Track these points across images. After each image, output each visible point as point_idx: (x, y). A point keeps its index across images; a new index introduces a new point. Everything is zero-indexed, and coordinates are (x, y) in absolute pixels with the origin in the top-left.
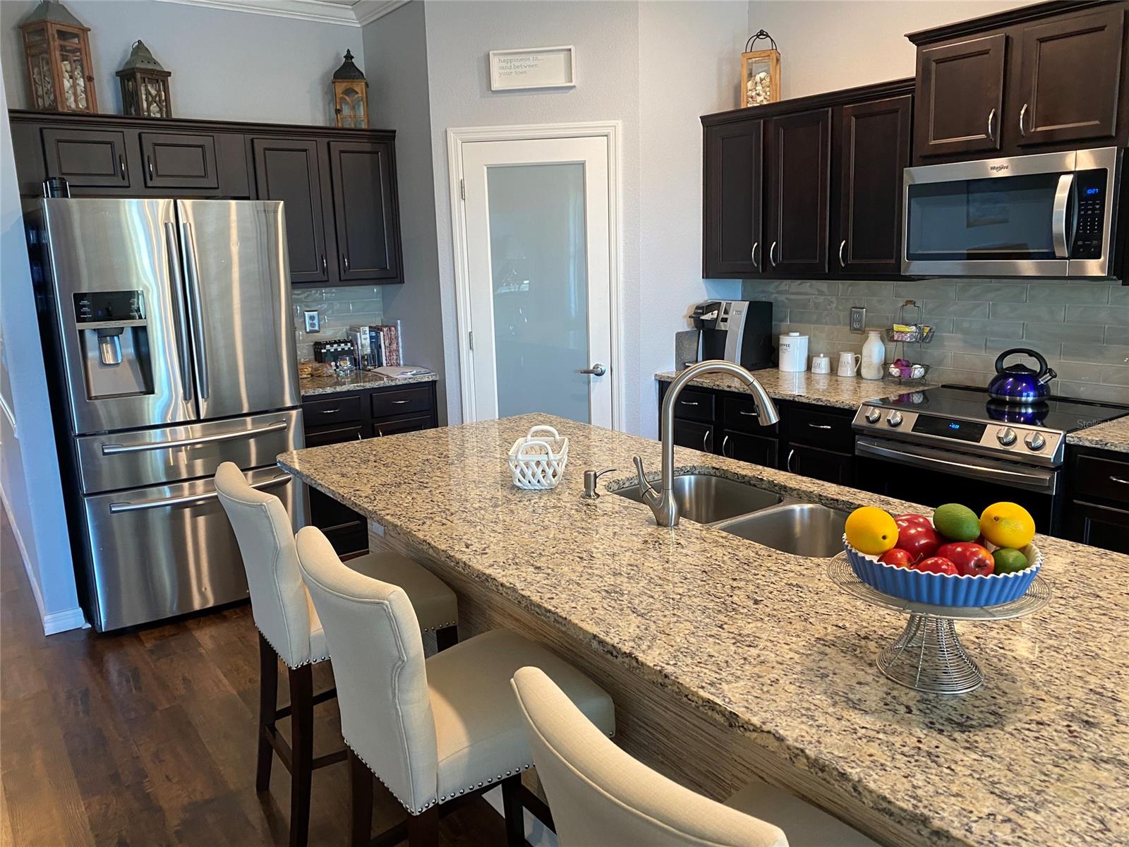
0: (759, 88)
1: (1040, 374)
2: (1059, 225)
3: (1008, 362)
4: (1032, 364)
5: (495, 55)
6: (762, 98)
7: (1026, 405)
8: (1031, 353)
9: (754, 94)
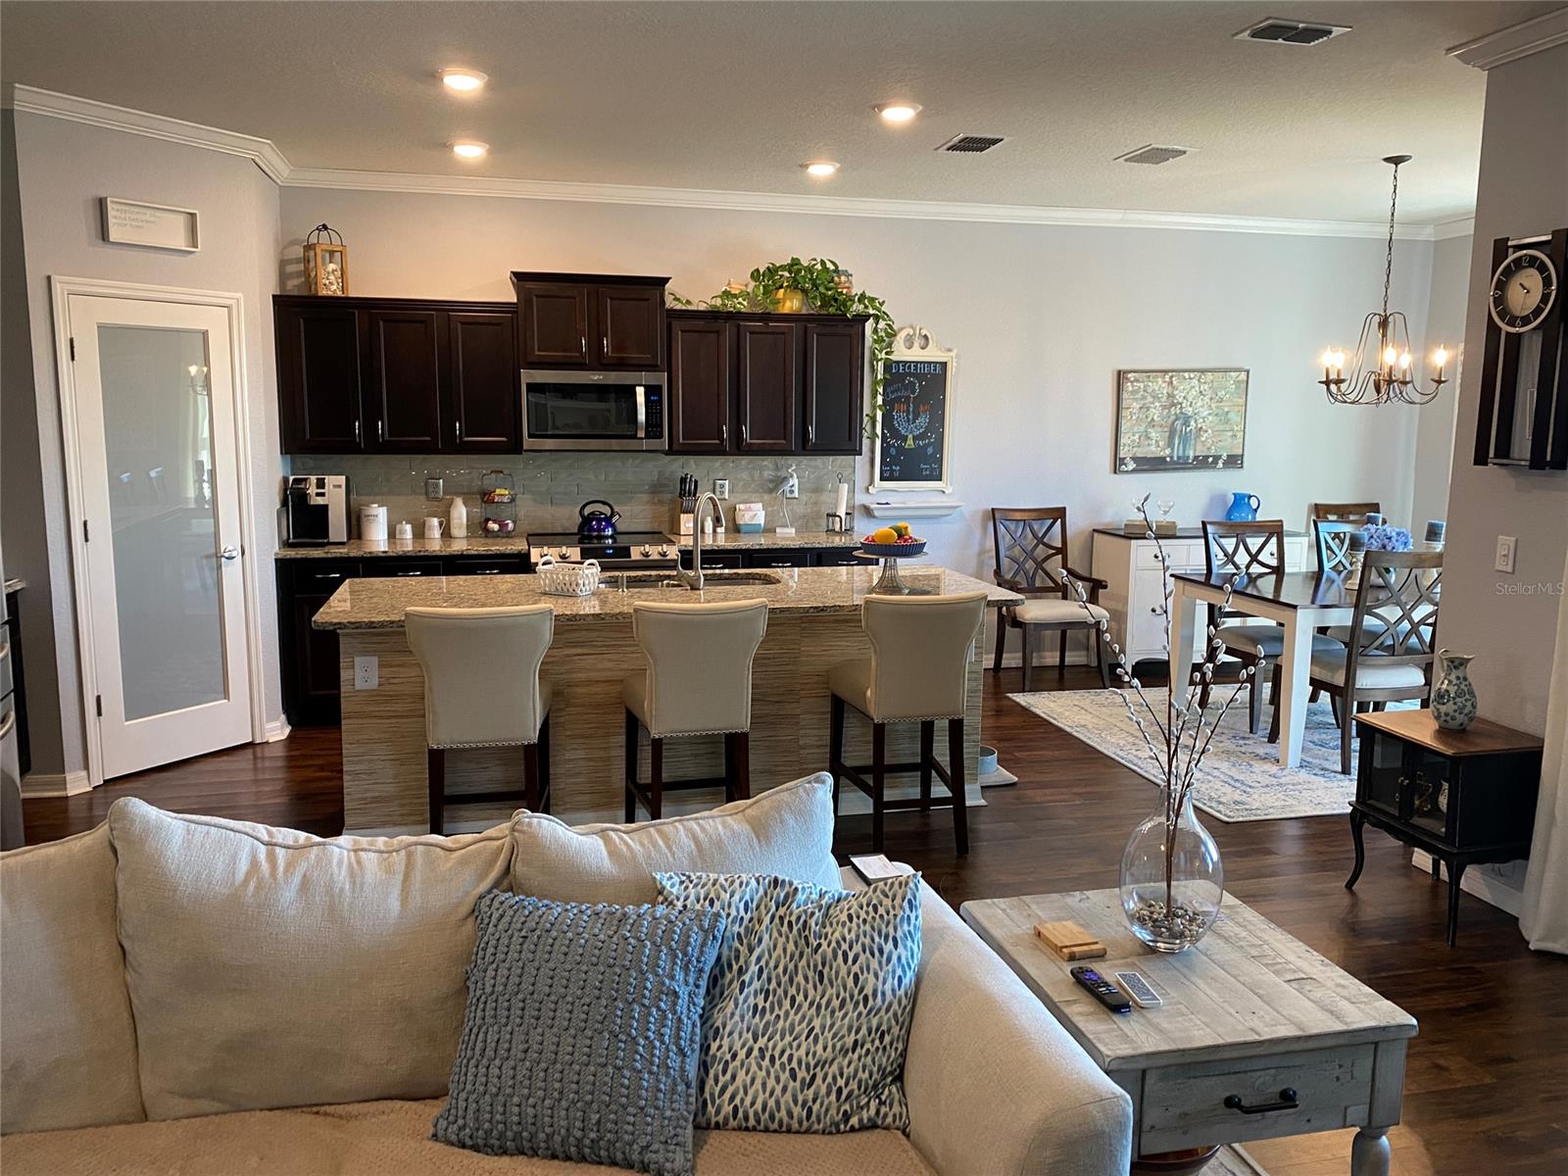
0: (332, 277)
1: (612, 515)
2: (642, 416)
3: (587, 511)
4: (607, 510)
5: (112, 202)
6: (335, 287)
7: (607, 537)
8: (604, 503)
9: (327, 282)
